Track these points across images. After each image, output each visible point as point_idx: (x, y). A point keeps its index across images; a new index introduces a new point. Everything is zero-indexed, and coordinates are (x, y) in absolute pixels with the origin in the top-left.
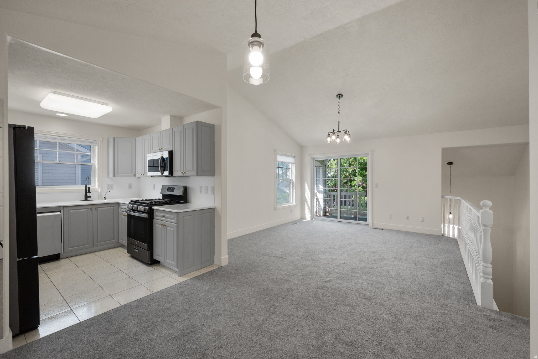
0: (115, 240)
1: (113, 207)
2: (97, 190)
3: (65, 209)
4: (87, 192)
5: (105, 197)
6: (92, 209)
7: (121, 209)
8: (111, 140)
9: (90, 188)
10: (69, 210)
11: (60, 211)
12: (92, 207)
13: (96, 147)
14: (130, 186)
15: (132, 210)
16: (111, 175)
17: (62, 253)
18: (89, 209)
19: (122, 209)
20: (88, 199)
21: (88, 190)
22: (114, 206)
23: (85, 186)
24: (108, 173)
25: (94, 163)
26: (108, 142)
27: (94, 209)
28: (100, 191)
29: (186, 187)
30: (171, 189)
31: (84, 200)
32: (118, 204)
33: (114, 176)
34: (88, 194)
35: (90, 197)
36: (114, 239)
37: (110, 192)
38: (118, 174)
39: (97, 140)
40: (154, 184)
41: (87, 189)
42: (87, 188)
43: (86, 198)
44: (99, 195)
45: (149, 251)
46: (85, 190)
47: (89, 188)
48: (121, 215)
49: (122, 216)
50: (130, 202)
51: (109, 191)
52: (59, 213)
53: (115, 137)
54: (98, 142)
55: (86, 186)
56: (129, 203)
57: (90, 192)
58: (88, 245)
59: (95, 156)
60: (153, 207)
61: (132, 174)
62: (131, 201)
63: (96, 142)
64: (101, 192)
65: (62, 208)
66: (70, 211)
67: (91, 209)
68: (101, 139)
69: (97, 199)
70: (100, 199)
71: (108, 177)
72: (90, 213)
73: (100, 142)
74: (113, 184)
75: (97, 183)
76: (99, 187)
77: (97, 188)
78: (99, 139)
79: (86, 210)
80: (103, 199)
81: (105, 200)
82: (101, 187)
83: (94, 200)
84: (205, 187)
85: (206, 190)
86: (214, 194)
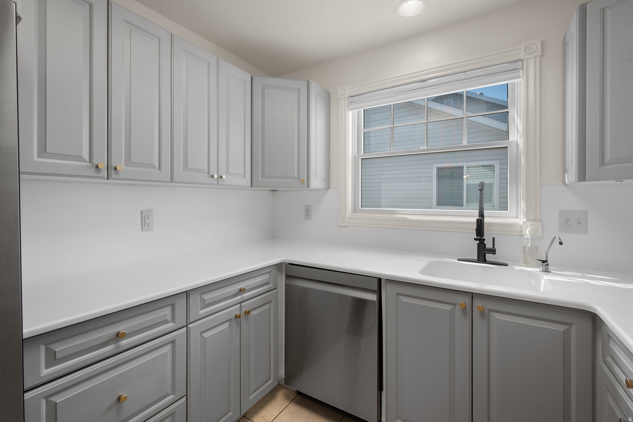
2: (521, 232)
5: (544, 262)
6: (469, 309)
10: (398, 294)
11: (377, 293)
12: (467, 300)
13: (521, 80)
16: (571, 176)
18: (458, 309)
20: (489, 257)
22: (570, 325)
24: (565, 170)
26: (565, 44)
27: (476, 312)
28: (531, 235)
32: (593, 318)
33: (582, 176)
35: (493, 251)
37: (561, 243)
39: (522, 56)
43: (484, 253)
44: (524, 248)
47: (479, 221)
51: (557, 241)
52: (374, 298)
54: (525, 62)
64: (534, 238)
65: (382, 283)
66: (401, 297)
67: (464, 308)
68: (535, 47)
69: (517, 263)
70: (526, 266)
71: (564, 183)
72: (462, 324)
73: (531, 63)
74: (587, 212)
75: (523, 205)
76: (528, 220)
77: (522, 224)
78: (531, 49)
79: (448, 308)
80: (538, 270)
81: (543, 271)
82: (536, 220)
83: (507, 264)
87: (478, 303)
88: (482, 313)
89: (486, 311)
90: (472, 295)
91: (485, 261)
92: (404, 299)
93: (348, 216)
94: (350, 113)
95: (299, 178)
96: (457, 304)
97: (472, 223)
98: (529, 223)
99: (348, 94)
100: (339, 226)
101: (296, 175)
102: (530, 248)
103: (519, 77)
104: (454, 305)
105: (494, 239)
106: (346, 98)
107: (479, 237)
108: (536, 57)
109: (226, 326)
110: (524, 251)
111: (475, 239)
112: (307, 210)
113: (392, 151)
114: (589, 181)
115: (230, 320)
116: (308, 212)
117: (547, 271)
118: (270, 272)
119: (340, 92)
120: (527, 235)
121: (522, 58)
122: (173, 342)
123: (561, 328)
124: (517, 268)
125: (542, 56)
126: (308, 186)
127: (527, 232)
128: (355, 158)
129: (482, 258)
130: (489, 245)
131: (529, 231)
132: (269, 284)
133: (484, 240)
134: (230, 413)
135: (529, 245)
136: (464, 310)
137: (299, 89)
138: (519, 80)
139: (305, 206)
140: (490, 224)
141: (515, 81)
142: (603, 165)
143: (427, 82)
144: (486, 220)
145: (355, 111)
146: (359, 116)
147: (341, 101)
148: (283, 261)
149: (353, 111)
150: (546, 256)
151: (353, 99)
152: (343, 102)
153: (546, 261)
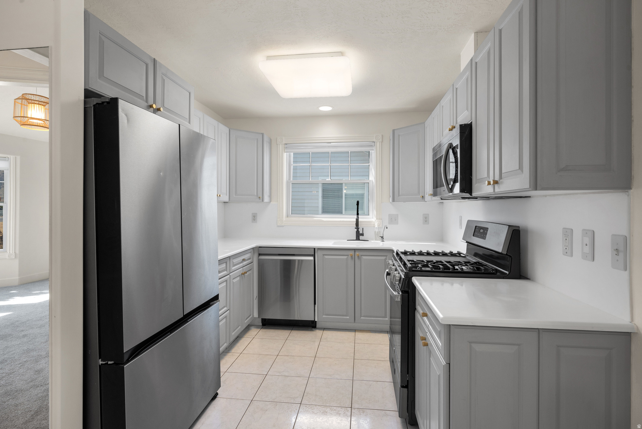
0: (386, 319)
1: (384, 258)
2: (374, 225)
3: (319, 252)
5: (382, 237)
10: (324, 255)
11: (314, 256)
12: (352, 253)
14: (426, 219)
17: (316, 320)
18: (350, 256)
20: (361, 237)
22: (386, 256)
24: (390, 196)
25: (372, 180)
27: (356, 257)
28: (378, 226)
29: (519, 227)
30: (481, 231)
31: (355, 239)
32: (393, 252)
33: (394, 199)
35: (362, 235)
36: (385, 317)
37: (387, 229)
39: (374, 140)
40: (460, 216)
43: (359, 236)
44: (375, 231)
45: (406, 390)
52: (312, 258)
53: (394, 130)
54: (376, 143)
58: (348, 317)
59: (373, 168)
60: (413, 280)
61: (420, 195)
63: (373, 144)
64: (379, 228)
65: (316, 251)
68: (380, 138)
69: (373, 240)
70: (376, 240)
71: (390, 202)
72: (351, 263)
73: (378, 143)
74: (398, 215)
75: (375, 212)
76: (377, 219)
77: (374, 221)
78: (378, 138)
79: (345, 257)
80: (380, 241)
81: (382, 241)
82: (380, 219)
83: (368, 240)
84: (585, 232)
85: (586, 245)
86: (626, 270)
87: (357, 253)
88: (358, 256)
89: (360, 256)
90: (355, 250)
91: (359, 240)
92: (326, 257)
93: (284, 220)
94: (285, 154)
95: (257, 196)
97: (354, 221)
98: (377, 220)
99: (284, 142)
100: (278, 226)
101: (256, 194)
102: (377, 232)
103: (373, 150)
104: (348, 255)
105: (363, 228)
106: (283, 144)
107: (357, 227)
108: (380, 142)
109: (238, 278)
110: (374, 235)
111: (355, 228)
112: (254, 216)
113: (310, 180)
114: (396, 202)
115: (240, 276)
116: (254, 218)
117: (383, 241)
118: (251, 252)
119: (279, 140)
122: (226, 281)
124: (372, 241)
125: (382, 142)
126: (263, 200)
127: (376, 225)
128: (288, 183)
129: (358, 238)
130: (361, 232)
132: (250, 259)
133: (359, 228)
134: (240, 327)
135: (377, 231)
136: (352, 256)
137: (257, 139)
138: (373, 151)
139: (252, 213)
140: (361, 222)
141: (372, 151)
142: (399, 196)
143: (331, 144)
144: (360, 220)
145: (288, 153)
146: (290, 156)
147: (279, 146)
148: (257, 245)
149: (287, 153)
150: (383, 235)
151: (287, 146)
152: (281, 147)
153: (383, 237)
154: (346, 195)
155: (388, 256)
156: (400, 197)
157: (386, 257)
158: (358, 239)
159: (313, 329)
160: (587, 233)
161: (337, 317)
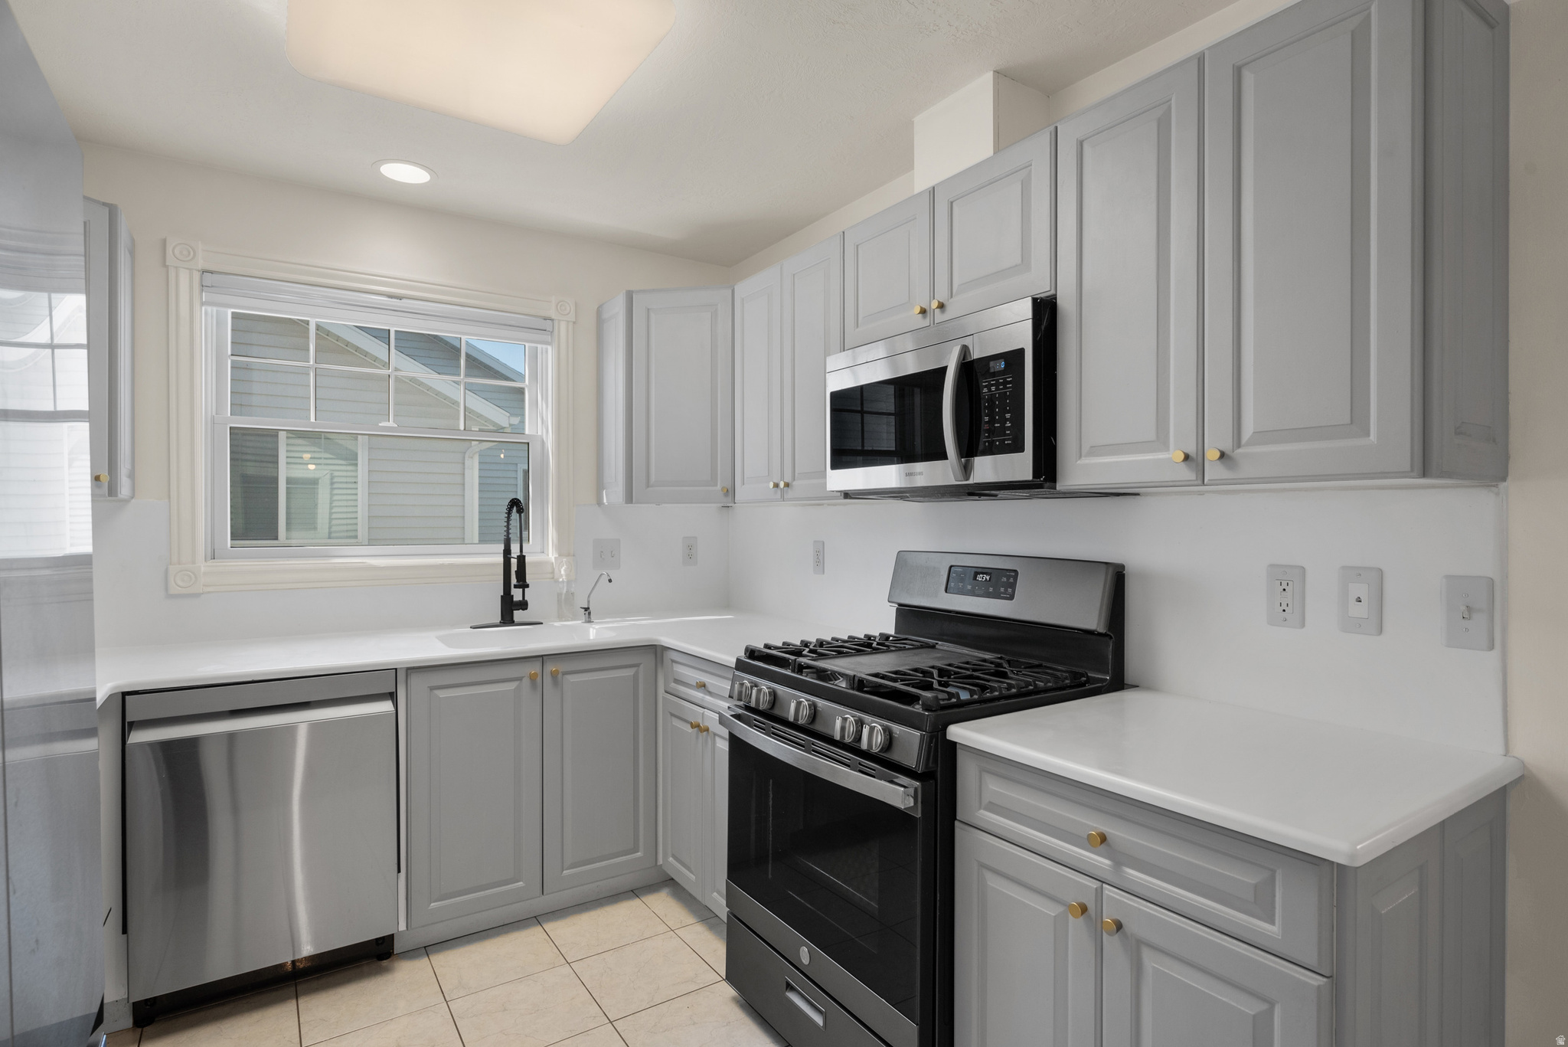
0: (639, 854)
1: (630, 672)
2: (553, 573)
3: (416, 680)
4: (514, 581)
5: (586, 609)
6: (539, 680)
7: (673, 685)
8: (617, 310)
9: (527, 559)
10: (432, 688)
11: (392, 696)
12: (534, 668)
13: (550, 348)
14: (690, 551)
15: (769, 716)
16: (614, 493)
17: (402, 927)
18: (526, 682)
19: (677, 681)
20: (518, 615)
21: (516, 573)
22: (638, 666)
23: (502, 547)
24: (600, 485)
25: (540, 433)
26: (600, 322)
27: (548, 679)
28: (567, 575)
29: (1122, 566)
30: (985, 577)
31: (498, 619)
32: (656, 652)
33: (629, 498)
34: (517, 594)
35: (522, 606)
36: (635, 850)
37: (610, 581)
38: (648, 485)
39: (552, 314)
41: (514, 568)
42: (514, 562)
43: (510, 609)
44: (559, 595)
46: (500, 571)
47: (521, 559)
48: (672, 715)
49: (677, 723)
50: (741, 654)
51: (605, 579)
52: (386, 706)
53: (632, 292)
54: (556, 322)
55: (507, 552)
56: (740, 665)
57: (524, 580)
58: (521, 884)
59: (545, 398)
60: (957, 732)
61: (716, 485)
62: (752, 653)
63: (548, 325)
64: (571, 579)
65: (401, 677)
66: (437, 692)
67: (533, 678)
68: (568, 309)
69: (555, 619)
70: (565, 621)
71: (600, 503)
72: (530, 701)
73: (563, 326)
74: (619, 541)
75: (553, 534)
76: (561, 555)
77: (553, 562)
78: (563, 309)
79: (512, 686)
80: (580, 622)
81: (586, 623)
82: (569, 555)
83: (541, 621)
84: (1352, 573)
85: (1359, 600)
86: (1491, 647)
87: (551, 667)
88: (554, 675)
89: (559, 675)
90: (542, 658)
91: (511, 622)
92: (442, 694)
93: (201, 569)
94: (202, 309)
96: (523, 677)
98: (562, 559)
99: (201, 264)
100: (173, 596)
102: (567, 594)
103: (549, 343)
104: (520, 679)
106: (196, 270)
107: (521, 583)
108: (568, 322)
110: (559, 601)
111: (500, 587)
113: (312, 420)
114: (637, 503)
117: (591, 622)
119: (176, 251)
120: (562, 576)
121: (553, 317)
123: (629, 673)
124: (557, 624)
125: (575, 322)
126: (111, 491)
127: (563, 572)
128: (213, 427)
130: (518, 598)
131: (565, 571)
135: (565, 590)
136: (535, 679)
145: (215, 309)
146: (220, 323)
147: (177, 277)
148: (116, 688)
149: (209, 309)
150: (589, 602)
151: (209, 279)
152: (185, 282)
153: (589, 608)
154: (289, 481)
155: (641, 666)
156: (650, 489)
157: (636, 668)
158: (507, 619)
159: (385, 963)
160: (1360, 575)
161: (482, 893)
